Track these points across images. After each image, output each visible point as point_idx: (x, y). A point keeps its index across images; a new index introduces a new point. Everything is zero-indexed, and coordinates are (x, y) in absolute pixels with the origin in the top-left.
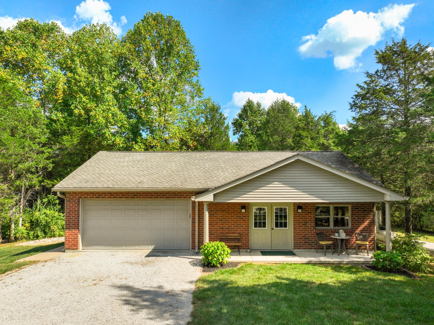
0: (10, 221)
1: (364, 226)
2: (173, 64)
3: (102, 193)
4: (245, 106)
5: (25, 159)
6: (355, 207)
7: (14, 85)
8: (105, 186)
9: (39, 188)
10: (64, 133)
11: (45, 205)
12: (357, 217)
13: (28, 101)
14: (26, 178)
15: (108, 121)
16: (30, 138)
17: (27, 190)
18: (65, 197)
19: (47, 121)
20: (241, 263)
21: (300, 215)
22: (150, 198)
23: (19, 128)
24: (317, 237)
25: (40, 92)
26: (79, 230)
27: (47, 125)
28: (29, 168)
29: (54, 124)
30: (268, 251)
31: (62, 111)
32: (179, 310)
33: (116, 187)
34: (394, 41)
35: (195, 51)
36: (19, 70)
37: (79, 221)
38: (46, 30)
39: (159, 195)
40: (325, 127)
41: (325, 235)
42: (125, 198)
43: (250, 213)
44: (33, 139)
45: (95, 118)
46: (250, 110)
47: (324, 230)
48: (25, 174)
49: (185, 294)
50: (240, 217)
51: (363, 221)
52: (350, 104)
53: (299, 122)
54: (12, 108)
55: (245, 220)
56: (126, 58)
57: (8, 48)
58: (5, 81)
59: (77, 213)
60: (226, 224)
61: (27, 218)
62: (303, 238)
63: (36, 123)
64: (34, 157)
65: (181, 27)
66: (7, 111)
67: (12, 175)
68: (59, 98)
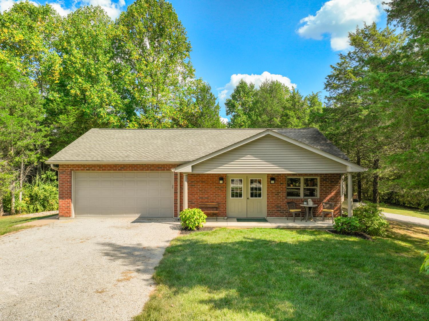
0: (11, 195)
1: (331, 196)
2: (165, 45)
3: (92, 166)
4: (238, 87)
5: (24, 137)
6: (323, 178)
7: (12, 66)
8: (95, 159)
9: (37, 164)
10: (61, 113)
11: (43, 181)
12: (325, 187)
13: (25, 82)
14: (25, 155)
15: (102, 101)
16: (28, 117)
17: (26, 166)
18: (59, 169)
19: (44, 101)
20: (217, 227)
21: (273, 185)
22: (136, 170)
23: (17, 107)
24: (287, 206)
25: (37, 73)
26: (71, 200)
27: (44, 105)
28: (28, 146)
29: (51, 104)
30: (243, 219)
31: (59, 91)
32: (151, 260)
33: (104, 160)
34: (366, 24)
35: (186, 33)
36: (16, 51)
37: (71, 191)
38: (42, 12)
39: (144, 168)
40: (311, 107)
41: (295, 203)
42: (113, 170)
43: (227, 184)
44: (31, 117)
45: (90, 98)
46: (243, 90)
47: (294, 200)
48: (24, 151)
49: (159, 249)
50: (219, 187)
51: (330, 191)
52: (325, 84)
53: (286, 102)
54: (10, 88)
55: (223, 191)
56: (119, 40)
57: (5, 30)
58: (3, 62)
59: (70, 184)
60: (206, 194)
61: (27, 192)
62: (275, 207)
63: (34, 102)
64: (32, 135)
65: (173, 9)
66: (6, 91)
67: (12, 152)
68: (56, 78)
